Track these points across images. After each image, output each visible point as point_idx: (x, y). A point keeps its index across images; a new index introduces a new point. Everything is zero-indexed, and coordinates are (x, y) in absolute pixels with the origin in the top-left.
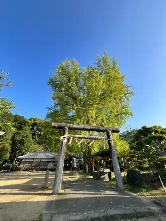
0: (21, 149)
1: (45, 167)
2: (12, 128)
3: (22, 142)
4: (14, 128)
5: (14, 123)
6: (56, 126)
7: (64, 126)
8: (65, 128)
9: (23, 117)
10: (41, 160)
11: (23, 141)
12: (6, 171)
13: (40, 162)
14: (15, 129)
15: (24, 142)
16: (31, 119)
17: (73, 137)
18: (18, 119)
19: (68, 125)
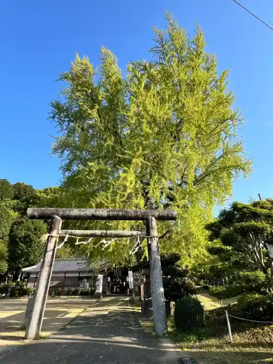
0: (28, 255)
1: (74, 289)
2: (12, 212)
3: (27, 240)
4: (15, 211)
5: (14, 201)
6: (36, 214)
7: (53, 214)
8: (54, 218)
9: (32, 187)
10: (67, 275)
11: (30, 239)
12: (4, 295)
13: (63, 278)
14: (17, 213)
15: (31, 241)
16: (45, 191)
17: (71, 234)
18: (22, 192)
19: (61, 211)
